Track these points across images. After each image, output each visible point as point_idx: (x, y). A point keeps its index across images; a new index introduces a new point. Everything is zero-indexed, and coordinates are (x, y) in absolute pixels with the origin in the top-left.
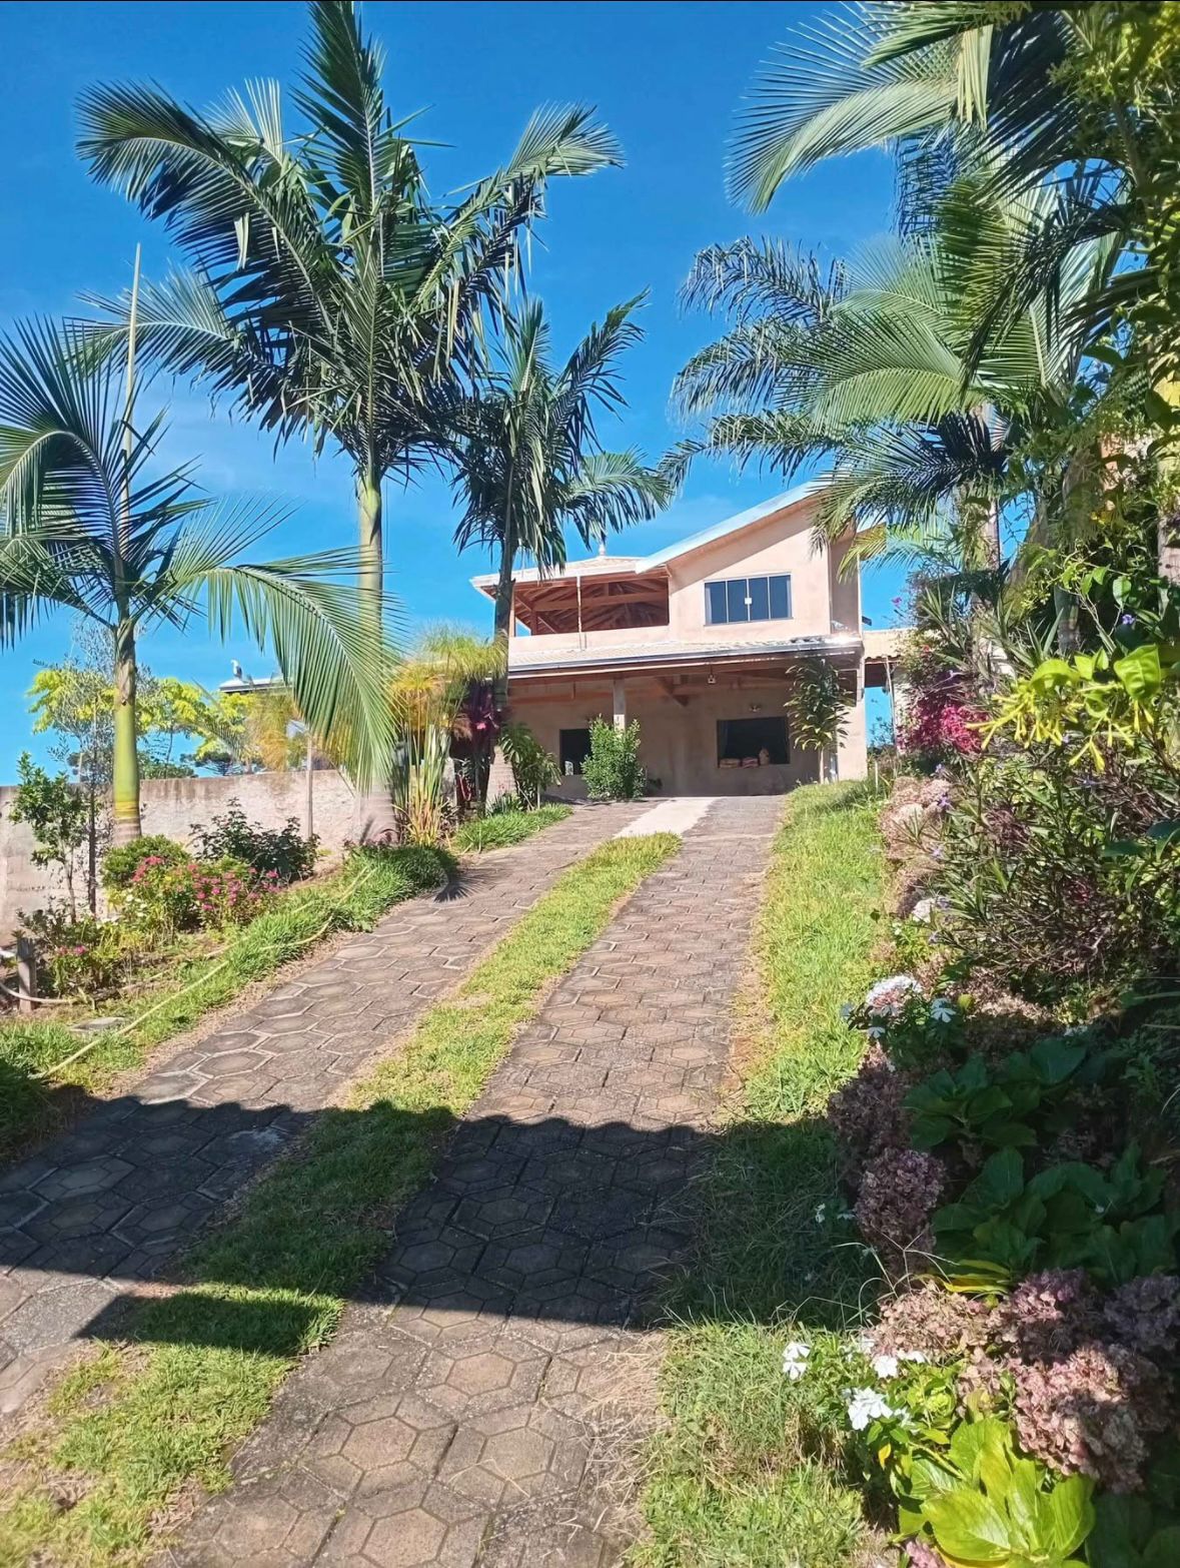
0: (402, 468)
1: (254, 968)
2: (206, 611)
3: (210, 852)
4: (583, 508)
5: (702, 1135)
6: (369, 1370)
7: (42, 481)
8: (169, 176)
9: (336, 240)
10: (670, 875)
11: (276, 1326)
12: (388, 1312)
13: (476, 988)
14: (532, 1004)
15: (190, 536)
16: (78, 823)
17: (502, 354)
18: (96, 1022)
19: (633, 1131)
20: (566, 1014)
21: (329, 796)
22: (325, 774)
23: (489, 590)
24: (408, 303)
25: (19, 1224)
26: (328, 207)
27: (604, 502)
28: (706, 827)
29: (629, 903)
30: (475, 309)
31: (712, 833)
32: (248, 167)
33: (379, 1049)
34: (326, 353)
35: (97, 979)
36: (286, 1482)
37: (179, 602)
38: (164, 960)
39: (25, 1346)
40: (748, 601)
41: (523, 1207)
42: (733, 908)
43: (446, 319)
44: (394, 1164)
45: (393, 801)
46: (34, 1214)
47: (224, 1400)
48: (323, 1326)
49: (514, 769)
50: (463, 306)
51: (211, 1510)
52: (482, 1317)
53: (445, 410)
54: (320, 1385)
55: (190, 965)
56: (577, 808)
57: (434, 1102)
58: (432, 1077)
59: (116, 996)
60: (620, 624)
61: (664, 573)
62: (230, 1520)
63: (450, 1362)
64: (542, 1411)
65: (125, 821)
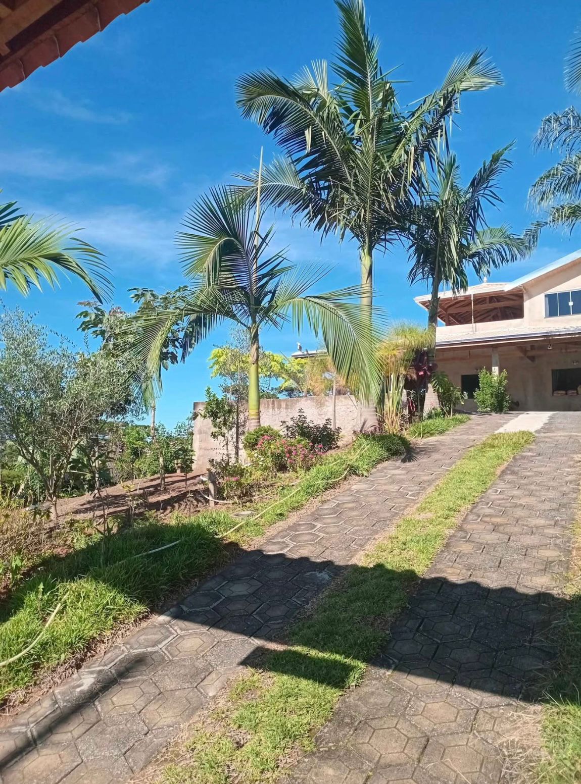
0: (383, 244)
1: (313, 491)
2: (291, 320)
3: (290, 435)
4: (477, 258)
5: (559, 599)
6: (381, 702)
7: (221, 261)
8: (276, 112)
9: (353, 134)
10: (530, 454)
11: (334, 672)
12: (389, 673)
13: (425, 509)
14: (456, 520)
15: (284, 283)
16: (231, 419)
17: (435, 183)
18: (243, 513)
19: (517, 593)
20: (475, 526)
21: (343, 408)
22: (342, 397)
23: (424, 303)
24: (388, 161)
25: (211, 607)
26: (347, 118)
27: (489, 253)
28: (547, 429)
29: (507, 468)
30: (422, 161)
31: (553, 432)
32: (311, 104)
33: (376, 537)
34: (347, 190)
35: (242, 493)
36: (342, 753)
37: (279, 316)
38: (271, 485)
39: (217, 665)
40: (571, 304)
41: (457, 627)
42: (569, 474)
43: (407, 167)
44: (387, 597)
45: (376, 412)
46: (218, 602)
47: (310, 706)
48: (357, 676)
49: (439, 396)
50: (416, 160)
51: (306, 760)
52: (439, 683)
53: (405, 213)
54: (357, 706)
55: (283, 488)
56: (473, 417)
57: (407, 567)
58: (404, 554)
59: (251, 501)
60: (495, 318)
61: (522, 291)
62: (315, 767)
63: (423, 704)
64: (475, 739)
65: (253, 419)
